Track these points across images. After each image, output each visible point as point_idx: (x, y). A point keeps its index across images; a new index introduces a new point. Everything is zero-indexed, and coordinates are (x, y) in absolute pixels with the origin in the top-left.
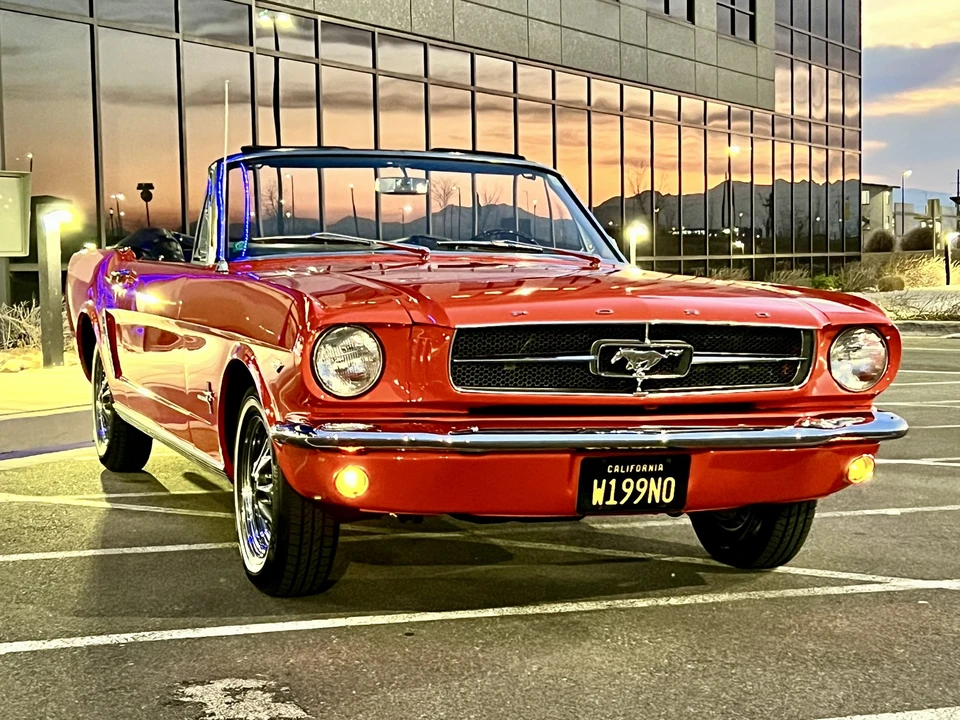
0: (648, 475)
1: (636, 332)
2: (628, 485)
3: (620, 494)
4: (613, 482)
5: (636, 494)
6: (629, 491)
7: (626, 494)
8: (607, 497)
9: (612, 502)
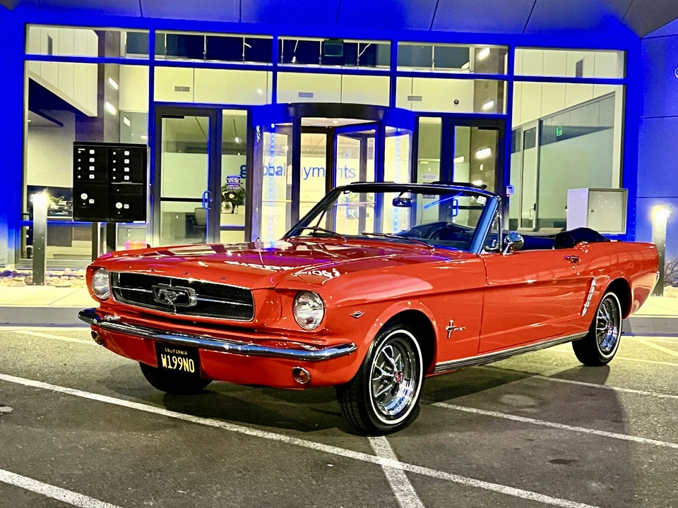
0: (182, 356)
1: (166, 281)
2: (175, 360)
3: (173, 364)
4: (168, 357)
5: (179, 365)
6: (176, 363)
7: (175, 364)
8: (168, 365)
9: (170, 367)
